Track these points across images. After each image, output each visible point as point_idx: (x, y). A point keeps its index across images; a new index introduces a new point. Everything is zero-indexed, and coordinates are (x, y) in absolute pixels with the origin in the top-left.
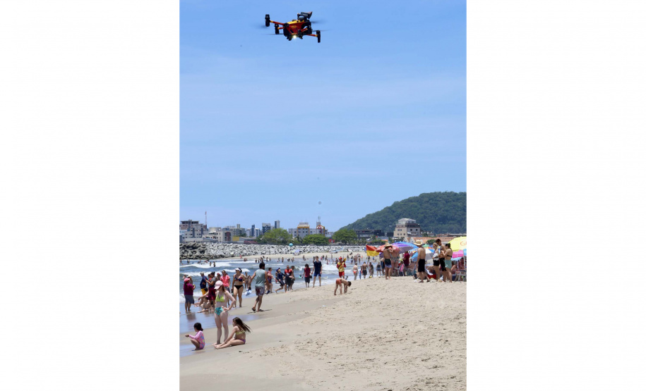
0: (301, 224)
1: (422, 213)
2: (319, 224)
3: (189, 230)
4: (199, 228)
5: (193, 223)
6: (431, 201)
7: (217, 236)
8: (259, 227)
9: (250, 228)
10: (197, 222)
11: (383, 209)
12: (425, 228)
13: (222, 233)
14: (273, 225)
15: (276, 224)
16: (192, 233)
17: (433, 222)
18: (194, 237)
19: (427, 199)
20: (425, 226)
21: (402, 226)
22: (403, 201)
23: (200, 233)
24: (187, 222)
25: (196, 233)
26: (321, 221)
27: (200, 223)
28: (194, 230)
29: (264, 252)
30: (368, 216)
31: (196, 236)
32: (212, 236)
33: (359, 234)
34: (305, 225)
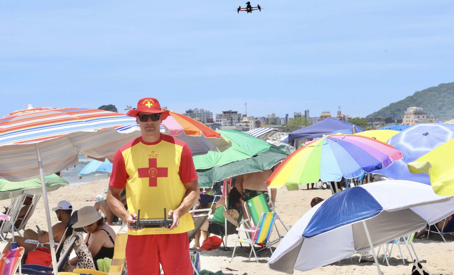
0: (323, 113)
1: (441, 101)
2: (339, 113)
3: (228, 119)
4: (237, 117)
5: (232, 113)
6: (449, 90)
7: (249, 124)
8: (291, 116)
9: (284, 117)
10: (236, 112)
11: (405, 98)
12: (443, 114)
13: (253, 122)
14: (303, 114)
15: (306, 113)
16: (230, 121)
17: (451, 109)
18: (232, 125)
19: (445, 89)
20: (443, 113)
21: (410, 114)
22: (423, 91)
23: (237, 121)
24: (227, 112)
25: (234, 121)
26: (341, 110)
27: (238, 113)
28: (232, 119)
29: (275, 139)
30: (392, 104)
31: (234, 124)
32: (245, 124)
33: (372, 122)
34: (327, 114)
